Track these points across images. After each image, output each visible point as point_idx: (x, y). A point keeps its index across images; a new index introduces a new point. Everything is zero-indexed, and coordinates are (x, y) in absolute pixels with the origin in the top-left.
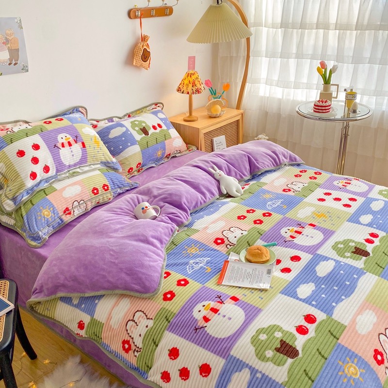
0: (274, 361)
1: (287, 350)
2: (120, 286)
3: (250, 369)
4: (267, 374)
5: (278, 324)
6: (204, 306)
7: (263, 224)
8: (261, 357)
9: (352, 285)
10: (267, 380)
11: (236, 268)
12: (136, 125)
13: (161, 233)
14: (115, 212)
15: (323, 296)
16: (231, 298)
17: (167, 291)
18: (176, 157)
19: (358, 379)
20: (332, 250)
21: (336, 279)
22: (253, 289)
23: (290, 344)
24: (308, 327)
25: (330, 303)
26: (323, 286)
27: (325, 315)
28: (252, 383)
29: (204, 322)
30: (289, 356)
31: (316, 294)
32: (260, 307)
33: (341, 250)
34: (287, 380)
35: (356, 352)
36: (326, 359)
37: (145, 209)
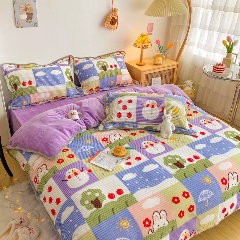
0: (87, 207)
1: (97, 203)
2: (40, 150)
3: (75, 207)
4: (80, 212)
5: (101, 190)
6: (73, 170)
7: (136, 136)
8: (82, 203)
9: (158, 181)
10: (79, 214)
11: (102, 155)
12: (100, 64)
13: (72, 128)
14: (58, 112)
15: (137, 182)
16: (88, 170)
17: (61, 158)
18: (124, 86)
19: (126, 229)
20: (163, 159)
21: (151, 176)
22: (103, 168)
23: (100, 201)
24: (115, 196)
25: (137, 187)
26: (141, 177)
27: (130, 192)
28: (73, 214)
29: (68, 178)
30: (95, 207)
31: (133, 180)
32: (99, 179)
33: (168, 161)
34: (88, 217)
35: (134, 216)
36: (114, 214)
37: (73, 114)
